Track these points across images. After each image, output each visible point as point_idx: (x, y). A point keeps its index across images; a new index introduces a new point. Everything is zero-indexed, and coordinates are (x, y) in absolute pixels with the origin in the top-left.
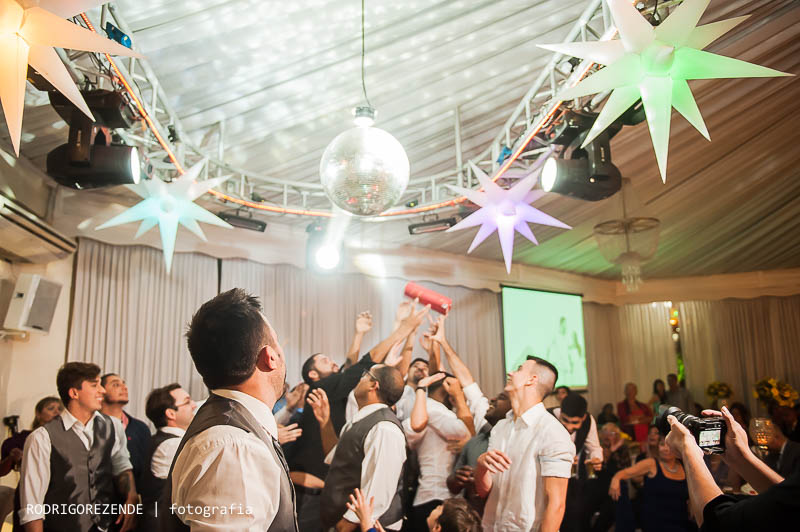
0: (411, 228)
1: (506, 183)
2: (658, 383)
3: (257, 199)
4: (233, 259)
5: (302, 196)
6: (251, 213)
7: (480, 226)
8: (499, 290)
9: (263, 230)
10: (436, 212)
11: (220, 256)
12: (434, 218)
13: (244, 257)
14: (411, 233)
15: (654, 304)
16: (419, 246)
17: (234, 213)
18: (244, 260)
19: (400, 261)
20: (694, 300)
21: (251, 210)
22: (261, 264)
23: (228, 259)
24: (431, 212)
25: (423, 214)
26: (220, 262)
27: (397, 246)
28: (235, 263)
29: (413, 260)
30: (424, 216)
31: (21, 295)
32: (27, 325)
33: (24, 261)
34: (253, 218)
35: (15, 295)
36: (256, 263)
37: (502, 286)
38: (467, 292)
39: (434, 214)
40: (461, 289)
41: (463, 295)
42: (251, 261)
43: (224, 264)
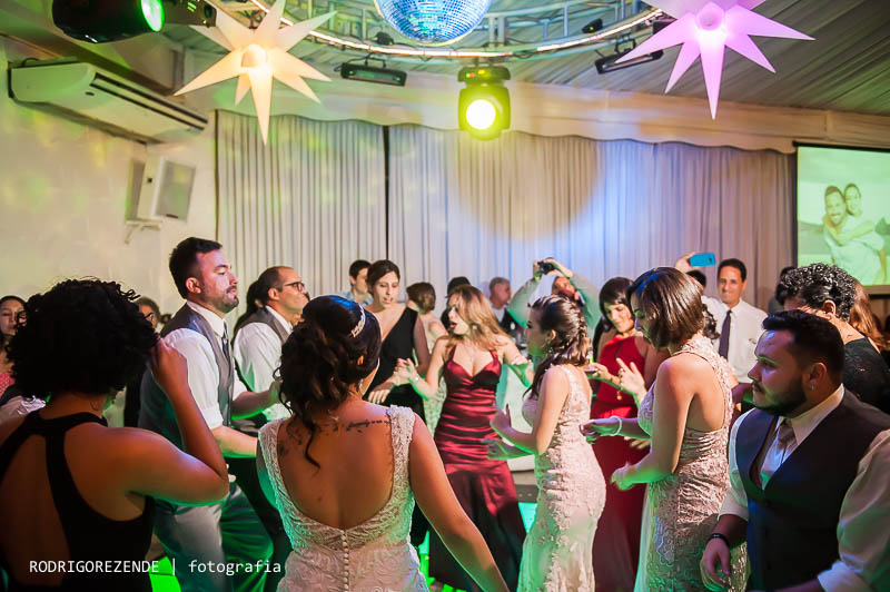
0: (599, 64)
3: (383, 41)
4: (402, 126)
6: (384, 61)
8: (792, 151)
9: (402, 83)
10: (632, 37)
12: (630, 46)
13: (416, 122)
14: (601, 71)
17: (362, 62)
18: (416, 126)
22: (439, 130)
23: (396, 126)
24: (626, 38)
25: (615, 42)
26: (386, 130)
28: (405, 131)
30: (617, 45)
31: (150, 180)
32: (159, 213)
33: (155, 141)
34: (387, 67)
35: (145, 180)
36: (431, 129)
37: (798, 145)
38: (739, 155)
39: (629, 41)
40: (729, 151)
41: (732, 159)
42: (425, 127)
43: (392, 133)
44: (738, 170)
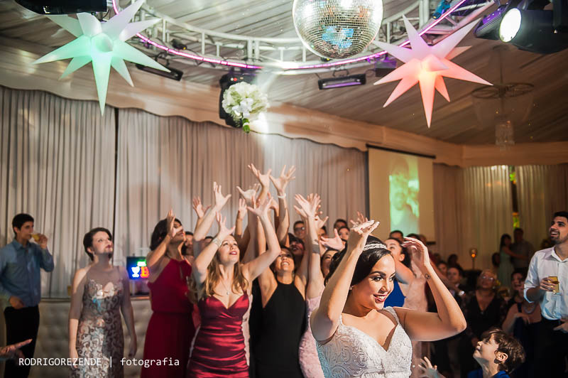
0: (320, 84)
2: (505, 237)
3: (178, 45)
4: (129, 109)
5: (216, 46)
6: (168, 60)
7: (401, 80)
9: (178, 79)
10: (346, 67)
11: (117, 106)
12: (345, 73)
13: (139, 107)
14: (321, 87)
15: (493, 168)
16: (299, 105)
18: (140, 110)
19: (282, 119)
20: (532, 164)
21: (168, 57)
22: (155, 115)
23: (124, 109)
24: (342, 68)
25: (333, 69)
26: (117, 110)
27: (279, 104)
28: (131, 114)
29: (293, 118)
30: (335, 71)
36: (151, 113)
37: (368, 146)
38: (338, 149)
39: (345, 70)
40: (332, 147)
41: (334, 152)
42: (146, 112)
43: (121, 114)
44: (337, 160)
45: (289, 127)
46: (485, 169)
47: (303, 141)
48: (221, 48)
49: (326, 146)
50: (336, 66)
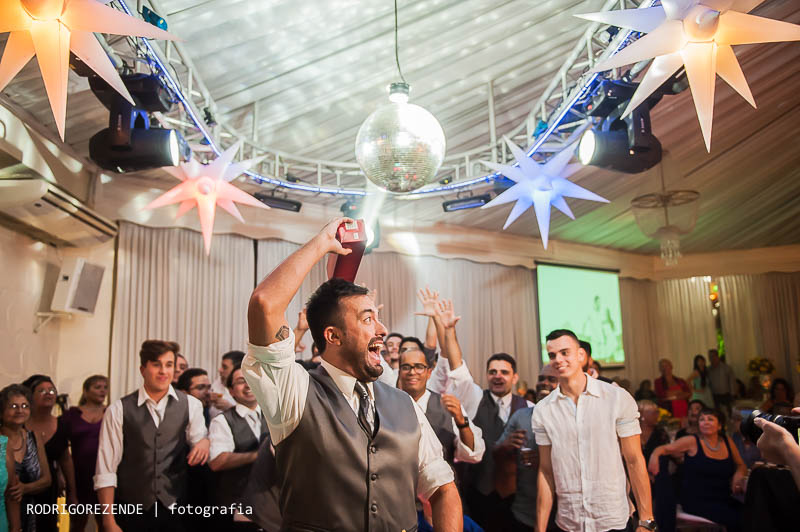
0: (445, 205)
1: (542, 157)
2: (699, 358)
3: (291, 179)
4: (268, 240)
5: (336, 176)
6: (286, 194)
7: (516, 201)
8: (533, 267)
9: (298, 210)
10: (470, 188)
11: (256, 237)
12: (469, 195)
13: (279, 237)
14: (446, 210)
15: (693, 279)
16: (453, 224)
17: (270, 194)
18: (279, 240)
19: (433, 239)
20: (735, 275)
21: (286, 190)
23: (263, 240)
24: (465, 189)
25: (457, 190)
26: (256, 242)
27: (431, 224)
28: (270, 243)
29: (447, 238)
30: (459, 193)
31: (66, 278)
32: (73, 307)
33: (68, 245)
34: (288, 198)
35: (61, 278)
36: (291, 242)
37: (537, 263)
38: (501, 269)
39: (468, 191)
40: (495, 266)
41: (497, 272)
42: (287, 241)
43: (260, 245)
44: (501, 280)
45: (443, 248)
46: (681, 281)
47: (460, 262)
48: (343, 177)
49: (488, 266)
50: (459, 188)
